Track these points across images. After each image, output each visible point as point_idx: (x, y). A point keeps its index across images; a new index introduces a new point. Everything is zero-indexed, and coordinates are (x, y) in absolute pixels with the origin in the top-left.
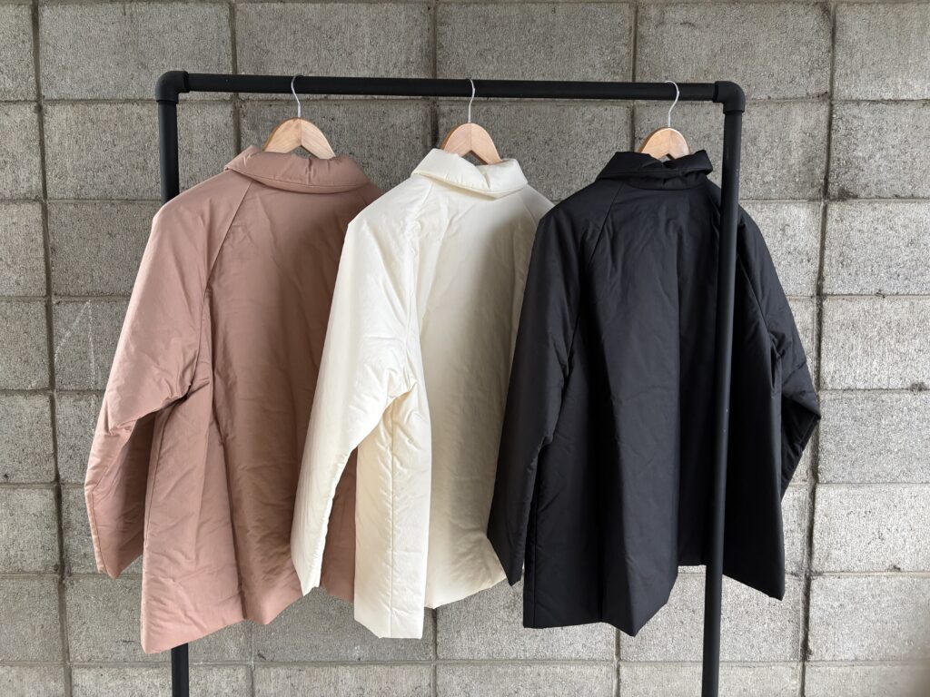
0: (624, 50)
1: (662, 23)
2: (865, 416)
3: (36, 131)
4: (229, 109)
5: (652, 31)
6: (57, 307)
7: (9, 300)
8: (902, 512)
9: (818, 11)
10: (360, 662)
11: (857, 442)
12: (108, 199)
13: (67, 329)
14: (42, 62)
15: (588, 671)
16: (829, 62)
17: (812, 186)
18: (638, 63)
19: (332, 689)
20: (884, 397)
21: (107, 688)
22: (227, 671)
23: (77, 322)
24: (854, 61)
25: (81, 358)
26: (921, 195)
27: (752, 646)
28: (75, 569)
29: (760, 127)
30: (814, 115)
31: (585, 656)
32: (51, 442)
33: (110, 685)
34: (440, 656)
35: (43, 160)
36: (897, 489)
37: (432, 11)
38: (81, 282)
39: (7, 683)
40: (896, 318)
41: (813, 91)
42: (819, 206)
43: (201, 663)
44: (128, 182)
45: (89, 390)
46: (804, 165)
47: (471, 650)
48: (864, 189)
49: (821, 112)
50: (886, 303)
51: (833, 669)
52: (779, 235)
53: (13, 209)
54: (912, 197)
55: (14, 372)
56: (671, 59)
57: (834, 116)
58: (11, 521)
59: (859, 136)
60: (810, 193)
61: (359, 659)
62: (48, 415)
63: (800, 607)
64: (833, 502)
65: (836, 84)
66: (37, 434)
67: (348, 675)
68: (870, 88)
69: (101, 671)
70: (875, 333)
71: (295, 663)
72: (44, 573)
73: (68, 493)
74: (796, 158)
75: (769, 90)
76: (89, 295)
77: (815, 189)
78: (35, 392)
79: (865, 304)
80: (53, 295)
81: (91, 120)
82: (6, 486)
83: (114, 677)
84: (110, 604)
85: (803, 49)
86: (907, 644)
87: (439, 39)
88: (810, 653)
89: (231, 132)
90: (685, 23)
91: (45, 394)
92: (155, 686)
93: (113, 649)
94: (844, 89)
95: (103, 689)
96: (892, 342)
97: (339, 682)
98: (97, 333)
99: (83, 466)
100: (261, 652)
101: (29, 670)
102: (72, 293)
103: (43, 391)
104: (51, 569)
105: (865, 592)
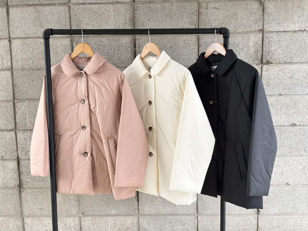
0: (195, 17)
1: (207, 8)
3: (9, 48)
4: (69, 39)
5: (204, 11)
6: (16, 103)
7: (2, 101)
8: (289, 166)
9: (258, 3)
10: (114, 215)
12: (32, 69)
13: (20, 110)
14: (10, 26)
15: (187, 217)
16: (262, 19)
18: (200, 21)
19: (106, 224)
20: (282, 128)
21: (35, 224)
22: (72, 218)
23: (23, 108)
24: (270, 19)
25: (24, 119)
26: (293, 62)
27: (241, 209)
28: (24, 186)
29: (240, 41)
30: (258, 37)
31: (186, 213)
32: (16, 146)
33: (36, 223)
34: (140, 213)
35: (11, 57)
36: (287, 158)
37: (133, 6)
38: (24, 95)
39: (4, 222)
40: (286, 102)
41: (257, 29)
42: (260, 66)
43: (64, 216)
44: (38, 63)
45: (27, 129)
46: (254, 53)
47: (150, 211)
48: (274, 60)
49: (260, 36)
50: (282, 97)
51: (268, 217)
53: (2, 72)
54: (291, 63)
55: (4, 124)
56: (210, 20)
57: (264, 37)
58: (4, 171)
59: (273, 43)
60: (257, 62)
61: (114, 214)
62: (14, 138)
65: (265, 26)
66: (11, 144)
67: (111, 219)
68: (276, 27)
69: (33, 218)
70: (279, 108)
71: (94, 215)
72: (15, 188)
73: (21, 162)
74: (252, 51)
75: (242, 29)
76: (26, 99)
77: (258, 61)
78: (10, 130)
79: (275, 98)
80: (15, 100)
81: (26, 44)
82: (2, 160)
83: (37, 220)
84: (35, 197)
85: (254, 15)
86: (291, 208)
87: (135, 15)
88: (260, 212)
89: (70, 47)
90: (215, 8)
91: (14, 131)
93: (36, 211)
94: (267, 28)
95: (34, 224)
96: (285, 111)
97: (108, 222)
98: (29, 111)
99: (26, 154)
100: (83, 212)
101: (11, 218)
102: (21, 99)
103: (13, 130)
104: (17, 186)
105: (278, 192)
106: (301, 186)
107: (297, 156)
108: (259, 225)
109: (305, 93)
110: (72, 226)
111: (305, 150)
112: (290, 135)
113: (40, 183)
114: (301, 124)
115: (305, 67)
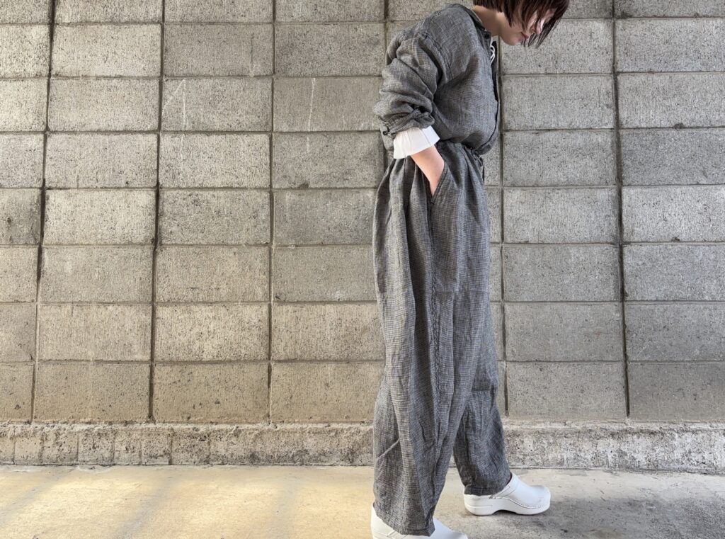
2: (648, 143)
6: (166, 83)
7: (138, 79)
8: (677, 204)
10: (339, 302)
11: (645, 159)
12: (200, 23)
13: (171, 95)
17: (606, 11)
19: (322, 319)
20: (659, 132)
21: (178, 320)
22: (255, 307)
23: (176, 92)
25: (177, 112)
26: (669, 15)
27: (589, 291)
28: (164, 241)
32: (156, 161)
33: (180, 317)
36: (672, 189)
38: (181, 69)
39: (114, 317)
40: (663, 85)
42: (611, 22)
44: (211, 13)
45: (181, 131)
48: (635, 12)
50: (655, 76)
51: (643, 306)
52: (588, 38)
53: (145, 27)
54: (664, 17)
55: (138, 120)
60: (605, 15)
61: (339, 300)
62: (155, 146)
63: (617, 265)
64: (633, 197)
66: (148, 157)
67: (332, 311)
69: (176, 308)
70: (650, 95)
71: (298, 302)
72: (145, 244)
73: (163, 193)
76: (185, 76)
77: (607, 13)
78: (148, 132)
79: (643, 77)
80: (164, 77)
82: (126, 189)
83: (183, 312)
86: (689, 289)
88: (627, 295)
91: (155, 134)
92: (209, 318)
93: (184, 293)
95: (175, 321)
96: (661, 100)
97: (327, 315)
98: (187, 97)
99: (174, 177)
100: (279, 295)
101: (129, 308)
102: (175, 75)
103: (153, 132)
104: (149, 241)
105: (658, 255)
106: (705, 243)
107: (691, 185)
108: (627, 324)
109: (694, 70)
110: (253, 324)
111: (704, 173)
112: (675, 145)
113: (195, 236)
114: (692, 125)
115: (690, 24)
